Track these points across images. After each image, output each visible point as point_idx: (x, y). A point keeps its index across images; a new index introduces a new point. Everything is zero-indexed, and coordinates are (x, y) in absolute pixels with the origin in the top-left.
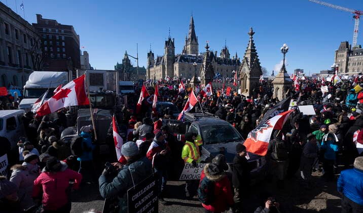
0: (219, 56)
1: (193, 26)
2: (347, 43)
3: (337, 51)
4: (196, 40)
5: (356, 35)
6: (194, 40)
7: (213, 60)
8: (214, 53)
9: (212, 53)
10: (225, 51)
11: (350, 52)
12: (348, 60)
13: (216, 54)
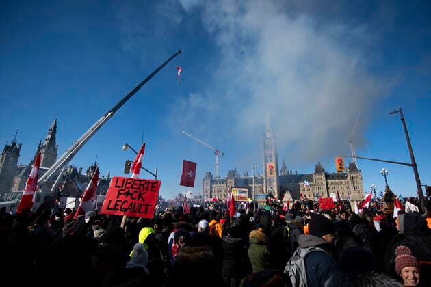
0: (84, 173)
1: (54, 132)
2: (210, 173)
3: (204, 179)
4: (55, 150)
5: (217, 167)
6: (52, 148)
7: (76, 178)
8: (78, 171)
9: (75, 170)
10: (94, 168)
11: (213, 182)
12: (211, 188)
13: (80, 172)
